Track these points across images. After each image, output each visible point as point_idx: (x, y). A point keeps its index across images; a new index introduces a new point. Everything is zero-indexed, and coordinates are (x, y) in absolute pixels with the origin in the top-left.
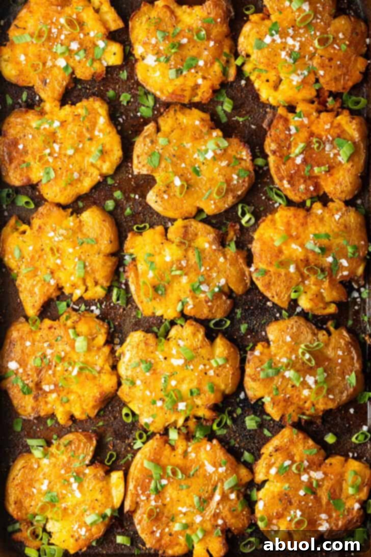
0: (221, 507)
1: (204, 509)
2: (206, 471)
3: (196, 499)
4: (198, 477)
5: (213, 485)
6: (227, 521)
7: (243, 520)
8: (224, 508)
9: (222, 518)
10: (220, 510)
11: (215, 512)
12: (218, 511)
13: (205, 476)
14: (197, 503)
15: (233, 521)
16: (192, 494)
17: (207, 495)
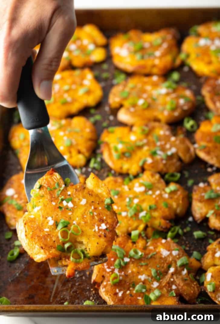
0: (175, 277)
1: (160, 279)
2: (161, 255)
3: (153, 272)
4: (155, 258)
5: (167, 263)
6: (180, 287)
7: (194, 287)
8: (177, 278)
9: (176, 285)
10: (174, 280)
11: (170, 280)
12: (172, 280)
13: (161, 258)
14: (154, 274)
15: (185, 287)
16: (150, 268)
17: (163, 270)
